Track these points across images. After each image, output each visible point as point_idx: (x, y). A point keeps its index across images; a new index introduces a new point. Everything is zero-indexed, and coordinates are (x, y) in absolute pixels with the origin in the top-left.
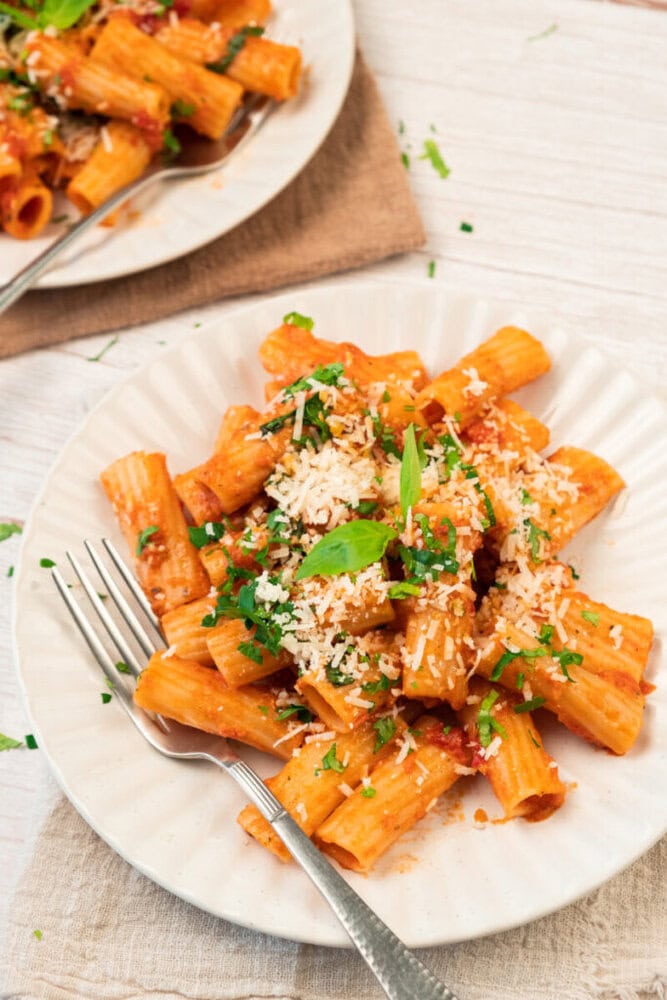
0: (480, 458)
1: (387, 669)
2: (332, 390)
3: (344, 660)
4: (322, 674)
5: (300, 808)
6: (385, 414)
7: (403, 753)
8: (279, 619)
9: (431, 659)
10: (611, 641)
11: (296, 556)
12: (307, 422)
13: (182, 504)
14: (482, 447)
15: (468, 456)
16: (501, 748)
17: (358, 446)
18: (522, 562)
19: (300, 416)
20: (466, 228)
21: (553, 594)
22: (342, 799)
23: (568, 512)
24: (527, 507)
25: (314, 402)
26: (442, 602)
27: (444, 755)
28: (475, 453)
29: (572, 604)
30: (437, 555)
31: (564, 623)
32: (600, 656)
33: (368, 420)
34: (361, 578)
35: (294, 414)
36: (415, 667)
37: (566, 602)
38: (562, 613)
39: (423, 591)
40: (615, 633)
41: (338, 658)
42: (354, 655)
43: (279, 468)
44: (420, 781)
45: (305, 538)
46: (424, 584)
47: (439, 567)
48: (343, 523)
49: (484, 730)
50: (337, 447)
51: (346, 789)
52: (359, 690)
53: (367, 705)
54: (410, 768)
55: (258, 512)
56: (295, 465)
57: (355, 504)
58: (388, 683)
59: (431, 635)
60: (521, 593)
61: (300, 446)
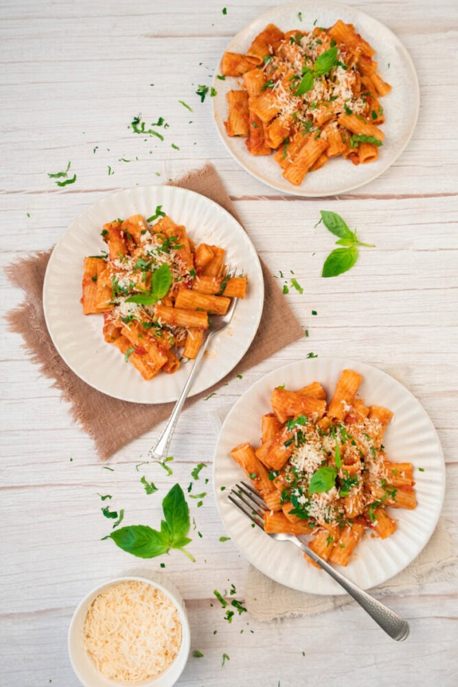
0: (351, 429)
1: (341, 511)
2: (305, 428)
3: (329, 515)
4: (324, 521)
5: (324, 556)
6: (321, 426)
7: (349, 528)
8: (307, 508)
9: (355, 509)
10: (402, 477)
11: (304, 480)
12: (299, 439)
13: (261, 462)
14: (352, 425)
15: (347, 430)
16: (378, 524)
17: (314, 440)
18: (372, 461)
19: (296, 438)
20: (314, 313)
21: (383, 469)
22: (334, 547)
23: (381, 436)
24: (370, 442)
25: (300, 432)
26: (356, 493)
27: (360, 526)
28: (350, 427)
29: (389, 470)
30: (352, 481)
31: (388, 477)
32: (400, 482)
33: (317, 431)
34: (330, 492)
35: (294, 437)
36: (351, 512)
37: (387, 470)
38: (387, 475)
39: (350, 493)
40: (403, 474)
41: (327, 515)
42: (331, 512)
43: (293, 455)
44: (356, 537)
45: (306, 476)
46: (350, 491)
47: (353, 485)
48: (318, 469)
49: (371, 518)
50: (308, 444)
51: (335, 545)
52: (335, 522)
53: (338, 524)
54: (352, 534)
55: (288, 467)
56: (298, 453)
57: (320, 463)
58: (342, 515)
59: (354, 502)
60: (374, 472)
61: (298, 447)
